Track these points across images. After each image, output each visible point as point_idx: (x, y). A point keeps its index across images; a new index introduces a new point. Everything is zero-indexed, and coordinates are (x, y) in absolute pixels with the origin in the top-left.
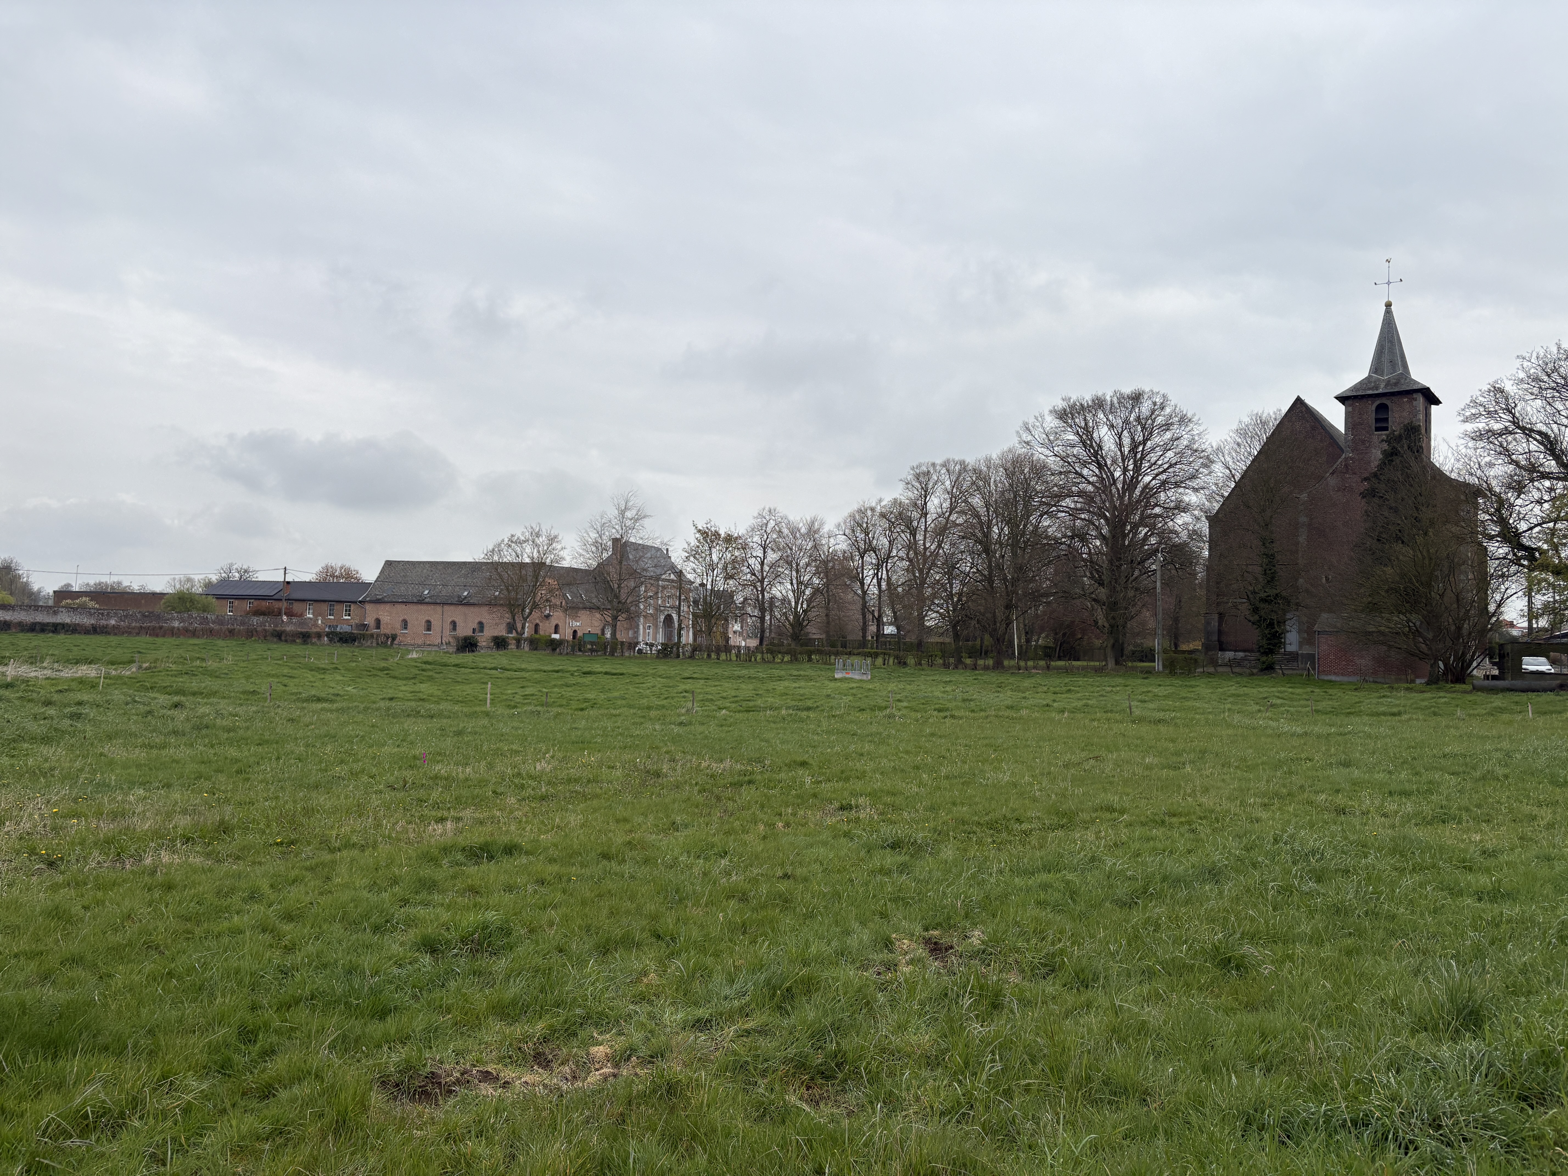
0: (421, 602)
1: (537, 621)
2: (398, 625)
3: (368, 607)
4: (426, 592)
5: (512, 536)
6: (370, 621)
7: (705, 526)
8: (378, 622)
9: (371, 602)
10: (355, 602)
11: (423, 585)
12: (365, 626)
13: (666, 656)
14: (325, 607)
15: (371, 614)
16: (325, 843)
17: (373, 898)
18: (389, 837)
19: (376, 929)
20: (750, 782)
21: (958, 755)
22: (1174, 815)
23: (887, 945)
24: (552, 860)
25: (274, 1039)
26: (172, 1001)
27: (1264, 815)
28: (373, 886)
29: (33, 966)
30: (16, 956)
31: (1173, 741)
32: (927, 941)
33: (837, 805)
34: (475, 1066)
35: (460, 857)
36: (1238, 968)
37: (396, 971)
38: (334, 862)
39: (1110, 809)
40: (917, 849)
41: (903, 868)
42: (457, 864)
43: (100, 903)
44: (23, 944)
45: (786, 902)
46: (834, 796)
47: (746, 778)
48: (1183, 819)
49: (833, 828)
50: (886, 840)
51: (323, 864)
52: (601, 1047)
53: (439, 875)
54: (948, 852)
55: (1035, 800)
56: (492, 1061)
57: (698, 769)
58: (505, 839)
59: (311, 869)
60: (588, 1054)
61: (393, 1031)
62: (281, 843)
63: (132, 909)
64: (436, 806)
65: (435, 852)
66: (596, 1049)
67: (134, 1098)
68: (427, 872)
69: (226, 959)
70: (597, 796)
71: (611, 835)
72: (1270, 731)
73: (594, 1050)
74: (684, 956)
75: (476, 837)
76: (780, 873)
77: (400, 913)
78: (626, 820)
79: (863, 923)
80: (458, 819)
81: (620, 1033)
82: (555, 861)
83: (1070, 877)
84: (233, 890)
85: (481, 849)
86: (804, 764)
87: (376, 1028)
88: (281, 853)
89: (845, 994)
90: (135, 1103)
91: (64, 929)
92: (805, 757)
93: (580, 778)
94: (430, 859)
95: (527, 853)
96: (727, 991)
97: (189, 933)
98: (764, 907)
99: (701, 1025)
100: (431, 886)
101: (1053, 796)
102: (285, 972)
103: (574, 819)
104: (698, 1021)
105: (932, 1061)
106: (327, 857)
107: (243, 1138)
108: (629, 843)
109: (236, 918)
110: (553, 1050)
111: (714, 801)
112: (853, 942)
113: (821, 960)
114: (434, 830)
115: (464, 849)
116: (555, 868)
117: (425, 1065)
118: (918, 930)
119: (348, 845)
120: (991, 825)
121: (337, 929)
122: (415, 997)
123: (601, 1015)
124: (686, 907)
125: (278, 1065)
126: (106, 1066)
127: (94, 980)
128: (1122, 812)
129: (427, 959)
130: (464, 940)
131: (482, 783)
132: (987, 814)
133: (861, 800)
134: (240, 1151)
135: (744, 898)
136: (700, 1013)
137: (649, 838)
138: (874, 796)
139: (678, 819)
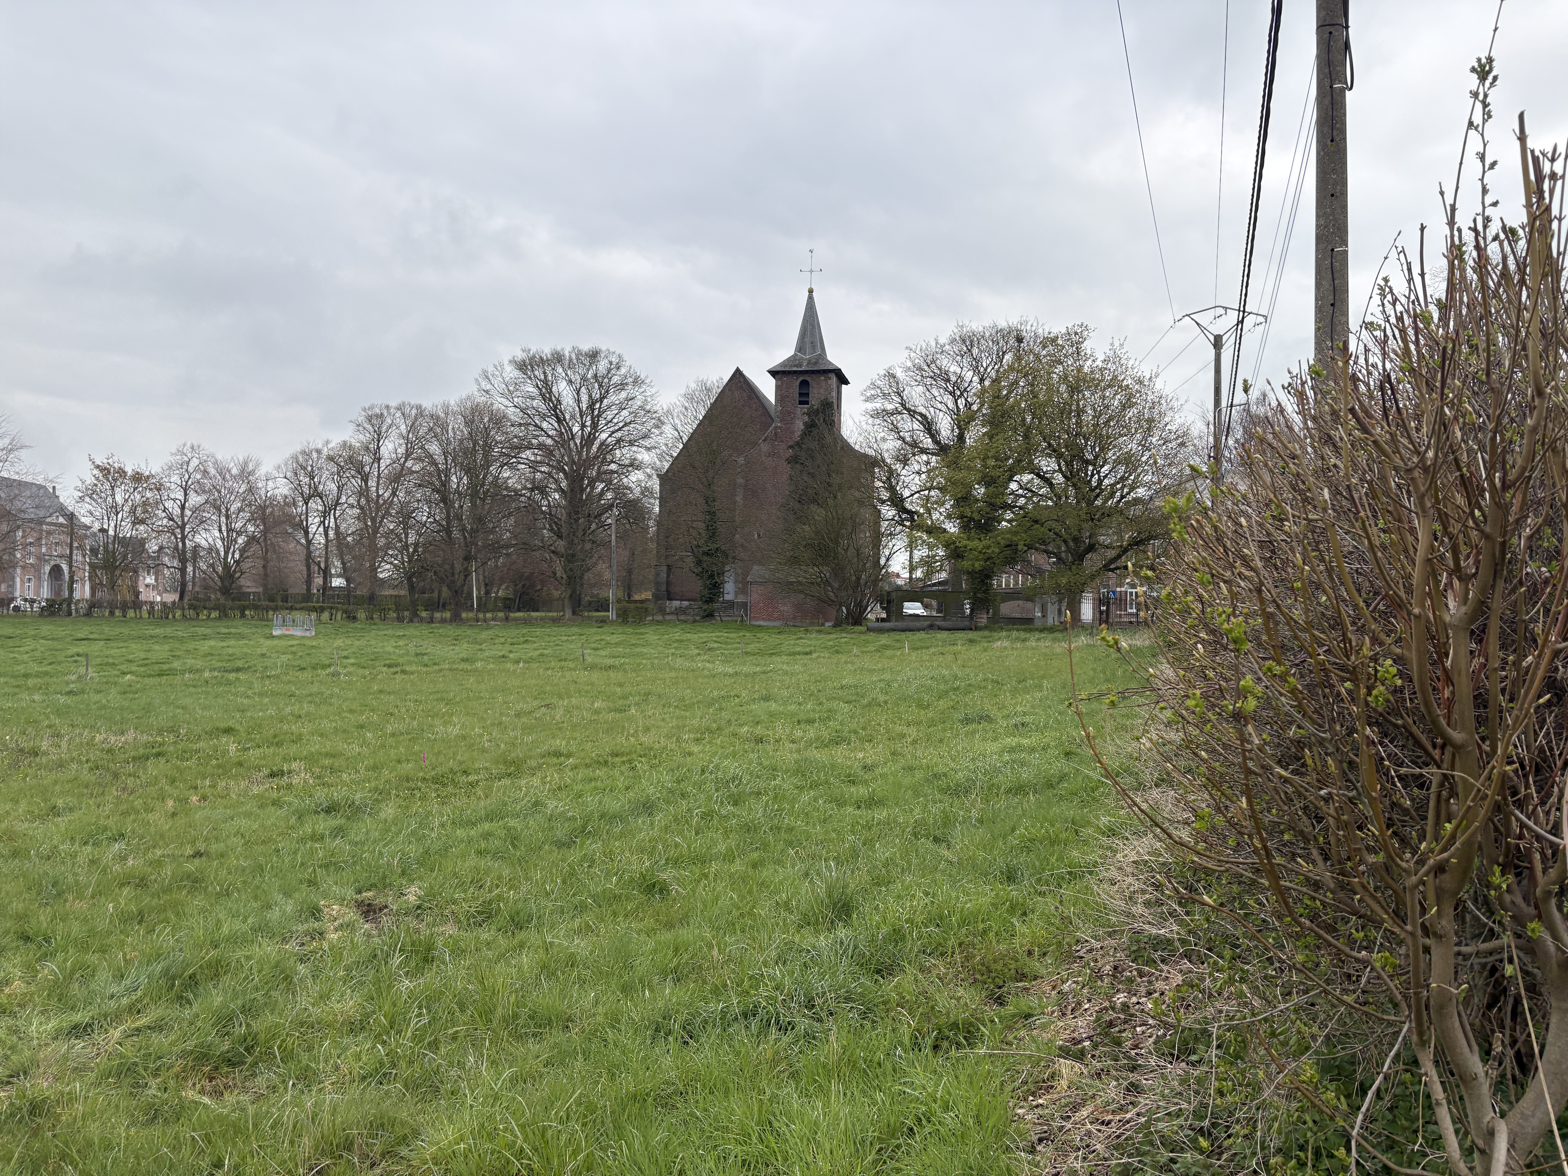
7: (105, 461)
13: (52, 614)
20: (158, 755)
21: (407, 711)
22: (617, 756)
23: (314, 914)
27: (696, 749)
31: (621, 685)
32: (359, 904)
33: (266, 772)
36: (661, 891)
39: (558, 754)
40: (355, 811)
41: (338, 832)
45: (196, 882)
46: (263, 762)
47: (155, 751)
48: (625, 759)
49: (260, 797)
50: (321, 804)
54: (389, 811)
55: (484, 750)
57: (91, 744)
72: (706, 672)
74: (60, 956)
76: (189, 851)
79: (287, 894)
83: (512, 823)
86: (228, 731)
89: (260, 972)
92: (230, 724)
96: (114, 989)
98: (167, 890)
99: (79, 1031)
101: (503, 746)
104: (75, 1027)
105: (355, 1027)
111: (109, 777)
112: (274, 915)
113: (236, 940)
118: (350, 893)
120: (436, 780)
124: (66, 901)
128: (569, 756)
132: (433, 769)
133: (295, 765)
135: (142, 883)
136: (78, 1017)
137: (22, 827)
138: (310, 760)
139: (60, 803)
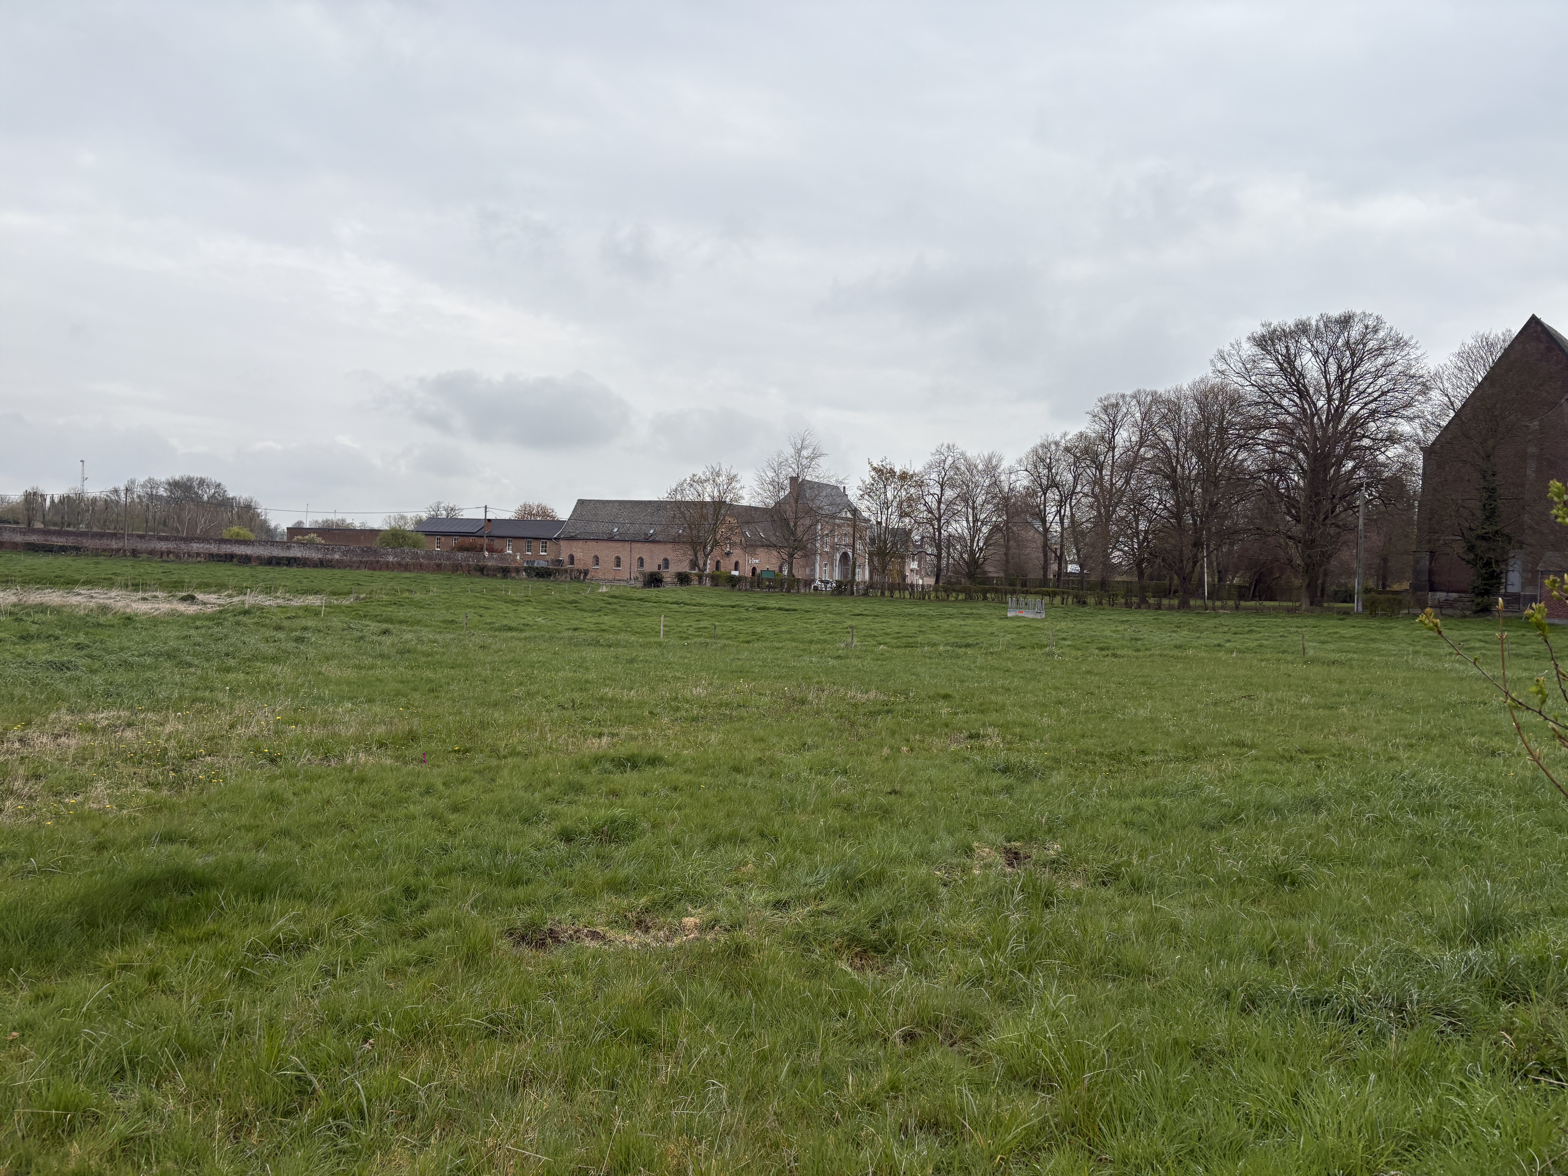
0: (611, 539)
1: (718, 558)
2: (590, 561)
3: (562, 543)
4: (616, 530)
5: (694, 475)
6: (564, 557)
7: (880, 463)
8: (572, 557)
9: (564, 539)
10: (550, 539)
11: (612, 522)
12: (560, 562)
13: (839, 593)
14: (523, 544)
15: (565, 550)
16: (494, 751)
17: (527, 795)
18: (550, 748)
19: (525, 820)
20: (888, 712)
21: (1108, 692)
22: (1307, 752)
23: (966, 852)
24: (688, 771)
25: (429, 897)
26: (355, 865)
28: (529, 787)
29: (251, 835)
30: (239, 829)
32: (1007, 851)
33: (966, 733)
34: (586, 927)
35: (608, 765)
37: (533, 853)
38: (498, 766)
39: (1240, 744)
40: (1027, 774)
41: (1008, 789)
42: (605, 772)
43: (306, 791)
44: (245, 819)
45: (885, 813)
46: (965, 725)
47: (886, 708)
48: (1314, 756)
49: (955, 753)
50: (998, 765)
51: (490, 768)
52: (692, 919)
53: (587, 780)
54: (1057, 778)
55: (1168, 734)
56: (601, 924)
57: (843, 699)
58: (649, 752)
59: (480, 772)
60: (680, 923)
61: (522, 897)
62: (459, 751)
63: (331, 795)
64: (599, 723)
65: (586, 760)
66: (687, 919)
67: (317, 930)
68: (577, 776)
69: (400, 837)
70: (742, 719)
71: (746, 752)
72: (1454, 675)
73: (686, 920)
75: (623, 751)
76: (888, 789)
77: (547, 809)
78: (762, 740)
79: (951, 832)
80: (613, 735)
81: (711, 909)
82: (691, 772)
83: (1166, 801)
84: (413, 785)
85: (628, 760)
86: (946, 697)
87: (509, 894)
88: (458, 759)
89: (909, 886)
90: (317, 934)
91: (277, 810)
92: (949, 691)
93: (731, 703)
94: (583, 767)
95: (668, 765)
96: (810, 880)
97: (375, 817)
98: (865, 816)
99: (780, 905)
100: (578, 788)
101: (1187, 732)
102: (445, 850)
103: (714, 738)
104: (778, 902)
105: (971, 944)
106: (494, 762)
107: (396, 963)
108: (760, 759)
109: (412, 807)
110: (653, 919)
111: (847, 726)
112: (936, 847)
113: (899, 859)
114: (593, 744)
115: (613, 760)
116: (688, 777)
117: (546, 923)
118: (1000, 840)
119: (514, 753)
120: (1112, 757)
121: (493, 820)
122: (546, 874)
123: (697, 894)
124: (794, 813)
125: (429, 916)
126: (298, 908)
127: (297, 848)
128: (1252, 747)
129: (562, 846)
130: (595, 832)
131: (641, 705)
132: (1114, 746)
133: (990, 730)
134: (393, 971)
135: (848, 807)
136: (784, 895)
137: (780, 756)
138: (1005, 727)
139: (809, 741)
